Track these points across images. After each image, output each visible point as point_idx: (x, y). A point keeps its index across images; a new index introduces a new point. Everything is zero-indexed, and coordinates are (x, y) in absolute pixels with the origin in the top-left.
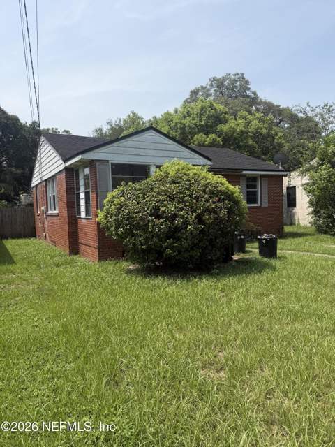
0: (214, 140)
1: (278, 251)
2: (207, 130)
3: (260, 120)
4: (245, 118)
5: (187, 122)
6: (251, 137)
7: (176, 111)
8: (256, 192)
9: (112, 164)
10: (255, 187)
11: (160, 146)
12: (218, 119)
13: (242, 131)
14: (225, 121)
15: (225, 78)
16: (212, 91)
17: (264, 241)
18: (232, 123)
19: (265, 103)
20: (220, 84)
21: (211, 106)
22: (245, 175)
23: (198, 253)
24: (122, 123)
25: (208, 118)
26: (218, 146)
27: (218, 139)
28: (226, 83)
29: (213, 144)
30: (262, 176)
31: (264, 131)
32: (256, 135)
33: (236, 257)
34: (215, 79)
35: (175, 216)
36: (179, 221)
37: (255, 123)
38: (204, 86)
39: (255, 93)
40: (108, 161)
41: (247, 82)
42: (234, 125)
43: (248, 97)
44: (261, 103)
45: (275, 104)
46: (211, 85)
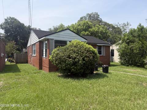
0: (88, 34)
1: (109, 71)
2: (85, 30)
3: (103, 28)
4: (98, 27)
5: (79, 27)
6: (100, 33)
7: (76, 24)
8: (101, 51)
9: (55, 40)
10: (101, 49)
11: (71, 35)
12: (89, 27)
13: (97, 31)
14: (91, 28)
15: (91, 14)
16: (87, 18)
17: (104, 67)
18: (94, 28)
19: (104, 22)
20: (90, 16)
22: (98, 45)
23: (83, 71)
24: (58, 27)
25: (86, 26)
27: (89, 33)
28: (92, 15)
29: (88, 35)
30: (103, 46)
31: (104, 31)
32: (101, 32)
33: (95, 72)
34: (88, 14)
36: (77, 60)
37: (101, 29)
38: (85, 16)
39: (101, 19)
40: (53, 39)
41: (99, 15)
42: (95, 29)
43: (99, 20)
45: (108, 23)
46: (87, 16)
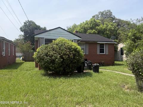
0: (94, 32)
1: (99, 69)
2: (92, 28)
3: (112, 25)
4: (107, 24)
5: (86, 26)
6: (108, 31)
7: (83, 23)
8: (104, 49)
9: (45, 39)
10: (103, 47)
11: (62, 33)
12: (97, 25)
13: (104, 29)
15: (104, 12)
16: (100, 16)
17: (94, 66)
18: (101, 26)
20: (102, 14)
21: (94, 21)
22: (99, 43)
25: (93, 24)
26: (96, 33)
27: (96, 31)
28: (104, 13)
29: (94, 33)
30: (106, 44)
31: (113, 29)
32: (110, 30)
34: (100, 12)
35: (52, 56)
37: (110, 26)
38: (97, 14)
39: (114, 16)
41: (111, 13)
42: (102, 27)
43: (112, 17)
44: (117, 19)
46: (99, 14)
